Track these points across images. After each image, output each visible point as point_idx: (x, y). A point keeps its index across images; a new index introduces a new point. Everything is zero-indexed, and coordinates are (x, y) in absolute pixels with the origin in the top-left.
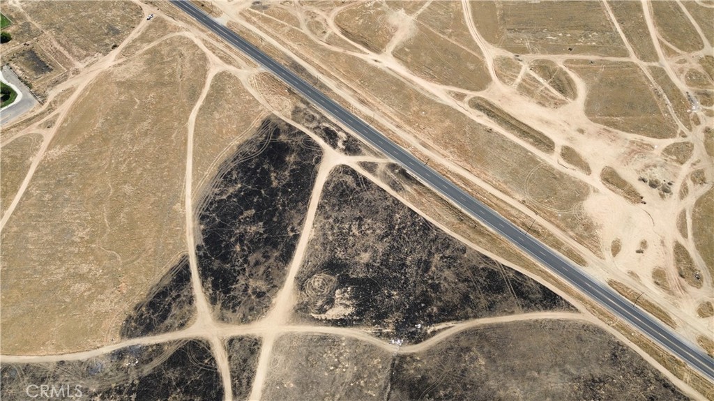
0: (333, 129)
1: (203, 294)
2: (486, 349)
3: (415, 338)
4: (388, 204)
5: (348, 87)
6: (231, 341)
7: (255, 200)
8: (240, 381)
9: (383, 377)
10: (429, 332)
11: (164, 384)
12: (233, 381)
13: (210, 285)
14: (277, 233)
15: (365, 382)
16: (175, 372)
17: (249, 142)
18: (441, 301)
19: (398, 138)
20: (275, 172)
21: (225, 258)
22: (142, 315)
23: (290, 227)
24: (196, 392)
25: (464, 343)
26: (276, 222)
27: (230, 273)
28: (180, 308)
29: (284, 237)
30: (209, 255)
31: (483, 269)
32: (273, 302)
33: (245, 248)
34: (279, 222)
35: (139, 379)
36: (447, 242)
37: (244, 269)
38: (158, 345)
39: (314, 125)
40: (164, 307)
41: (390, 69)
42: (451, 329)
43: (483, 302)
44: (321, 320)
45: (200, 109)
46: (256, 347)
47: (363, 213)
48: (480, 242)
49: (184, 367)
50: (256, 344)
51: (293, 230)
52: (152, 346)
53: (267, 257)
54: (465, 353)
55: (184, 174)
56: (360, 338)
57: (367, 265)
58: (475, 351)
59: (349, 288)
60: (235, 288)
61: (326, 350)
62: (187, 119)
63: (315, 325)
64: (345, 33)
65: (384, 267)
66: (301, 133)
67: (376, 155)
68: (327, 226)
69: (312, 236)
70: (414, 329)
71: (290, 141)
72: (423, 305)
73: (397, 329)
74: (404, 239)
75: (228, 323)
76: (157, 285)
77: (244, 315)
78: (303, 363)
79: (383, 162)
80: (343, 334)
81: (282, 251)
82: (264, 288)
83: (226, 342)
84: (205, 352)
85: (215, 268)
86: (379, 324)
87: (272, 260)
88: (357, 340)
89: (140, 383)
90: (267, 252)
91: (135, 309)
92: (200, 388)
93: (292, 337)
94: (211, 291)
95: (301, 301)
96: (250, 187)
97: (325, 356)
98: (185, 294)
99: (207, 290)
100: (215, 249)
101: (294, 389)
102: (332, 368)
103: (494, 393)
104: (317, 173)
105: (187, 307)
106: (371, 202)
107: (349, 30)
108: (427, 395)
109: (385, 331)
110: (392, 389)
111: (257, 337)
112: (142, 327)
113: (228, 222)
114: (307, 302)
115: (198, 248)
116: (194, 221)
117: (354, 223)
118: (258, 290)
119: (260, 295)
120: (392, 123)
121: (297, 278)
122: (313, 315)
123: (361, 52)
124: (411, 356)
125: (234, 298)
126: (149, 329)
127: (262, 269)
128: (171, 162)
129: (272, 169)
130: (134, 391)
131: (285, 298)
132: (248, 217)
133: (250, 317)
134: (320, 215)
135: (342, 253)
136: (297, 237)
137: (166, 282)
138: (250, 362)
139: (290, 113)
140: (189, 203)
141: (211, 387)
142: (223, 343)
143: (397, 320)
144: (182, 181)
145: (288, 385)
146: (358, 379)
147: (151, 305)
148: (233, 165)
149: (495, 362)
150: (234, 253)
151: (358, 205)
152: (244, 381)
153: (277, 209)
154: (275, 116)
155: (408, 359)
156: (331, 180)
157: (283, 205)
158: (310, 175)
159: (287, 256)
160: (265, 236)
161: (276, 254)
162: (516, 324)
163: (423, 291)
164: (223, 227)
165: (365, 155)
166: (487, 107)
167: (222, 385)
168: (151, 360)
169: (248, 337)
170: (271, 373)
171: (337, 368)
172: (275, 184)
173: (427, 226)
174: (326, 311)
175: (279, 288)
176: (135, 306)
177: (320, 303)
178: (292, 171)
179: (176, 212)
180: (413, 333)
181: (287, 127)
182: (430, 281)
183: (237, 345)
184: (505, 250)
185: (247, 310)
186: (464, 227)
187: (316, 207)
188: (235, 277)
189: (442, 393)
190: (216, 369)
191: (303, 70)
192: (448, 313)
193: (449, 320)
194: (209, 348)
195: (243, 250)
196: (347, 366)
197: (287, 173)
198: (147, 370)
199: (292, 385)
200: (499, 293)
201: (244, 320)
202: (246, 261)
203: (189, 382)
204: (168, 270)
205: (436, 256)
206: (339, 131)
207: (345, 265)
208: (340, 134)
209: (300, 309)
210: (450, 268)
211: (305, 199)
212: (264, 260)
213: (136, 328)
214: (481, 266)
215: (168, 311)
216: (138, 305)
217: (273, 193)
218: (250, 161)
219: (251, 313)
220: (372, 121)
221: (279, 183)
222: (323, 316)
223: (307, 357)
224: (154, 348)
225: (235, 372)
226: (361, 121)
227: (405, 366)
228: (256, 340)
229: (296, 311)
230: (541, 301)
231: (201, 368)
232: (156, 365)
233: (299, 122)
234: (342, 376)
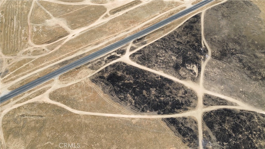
0: (109, 56)
1: (182, 113)
2: (212, 35)
3: (206, 51)
4: (152, 47)
5: (86, 47)
6: (205, 104)
7: (138, 90)
8: (221, 102)
9: (219, 62)
10: (204, 47)
11: (220, 131)
12: (221, 105)
13: (179, 110)
14: (157, 83)
15: (221, 67)
16: (216, 126)
17: (103, 89)
18: (194, 42)
19: (121, 37)
20: (125, 81)
21: (166, 104)
22: (188, 140)
23: (156, 78)
24: (225, 119)
25: (209, 39)
26: (152, 83)
27: (174, 102)
28: (188, 123)
29: (160, 81)
30: (163, 110)
31: (184, 29)
32: (190, 88)
33: (162, 96)
34: (152, 82)
35: (217, 141)
36: (171, 36)
37: (173, 97)
38: (203, 133)
39: (104, 63)
40: (186, 130)
41: (81, 32)
42: (204, 41)
43: (196, 31)
44: (198, 74)
45: (72, 108)
46: (208, 96)
47: (154, 55)
48: (173, 27)
49: (214, 123)
50: (207, 96)
51: (158, 78)
52: (203, 136)
53: (169, 88)
54: (213, 40)
55: (114, 118)
56: (205, 65)
57: (177, 58)
58: (213, 37)
59: (186, 64)
60: (181, 101)
61: (209, 75)
62: (77, 114)
63: (200, 76)
64: (49, 42)
65: (179, 54)
66: (106, 68)
67: (127, 45)
68: (158, 66)
69: (162, 72)
70: (203, 51)
71: (109, 73)
72: (194, 47)
73: (203, 55)
74: (167, 46)
75: (197, 105)
76: (174, 132)
77: (194, 99)
78: (214, 82)
79: (131, 44)
80: (204, 69)
81: (167, 83)
82: (183, 91)
83: (205, 106)
84: (208, 114)
85: (171, 108)
86: (200, 59)
87: (171, 87)
88: (206, 66)
89: (219, 141)
90: (166, 88)
91: (185, 143)
92: (223, 117)
93: (204, 84)
94: (182, 110)
95: (190, 79)
96: (130, 91)
97: (212, 76)
98: (181, 120)
99: (181, 111)
100: (161, 107)
101: (224, 86)
102: (216, 74)
103: (226, 36)
104: (131, 65)
105: (188, 120)
106: (150, 52)
107: (48, 41)
108: (226, 52)
109: (203, 58)
110: (223, 60)
111: (204, 95)
112: (194, 140)
113: (148, 101)
114: (191, 77)
115: (159, 114)
116: (144, 115)
117: (158, 58)
118: (183, 93)
119: (186, 92)
120: (113, 37)
121: (180, 79)
122: (196, 76)
123: (65, 39)
124: (212, 53)
125: (186, 102)
126: (195, 137)
127: (174, 91)
128: (104, 124)
129: (123, 82)
130: (223, 143)
131: (188, 84)
132: (147, 94)
133: (195, 97)
134: (153, 68)
135: (171, 64)
136: (161, 77)
137: (174, 128)
138: (214, 98)
139: (92, 71)
140: (133, 116)
141: (223, 113)
142: (205, 107)
143: (199, 54)
144: (119, 119)
145: (223, 87)
146: (220, 68)
147: (184, 135)
148: (115, 96)
149: (216, 34)
150: (164, 100)
151: (150, 56)
152: (221, 101)
153: (145, 82)
154: (90, 77)
155: (213, 54)
156: (136, 61)
157: (144, 80)
158: (131, 68)
159: (170, 81)
160: (158, 88)
161: (168, 85)
162: (204, 26)
163: (189, 46)
164: (150, 103)
165: (126, 49)
166: (115, 10)
167: (222, 109)
168: (209, 136)
169: (204, 98)
170: (218, 92)
171: (216, 73)
172: (132, 81)
173: (163, 39)
174: (195, 72)
175: (184, 85)
176: (183, 143)
177: (192, 74)
178: (127, 74)
179: (137, 122)
180: (204, 51)
181: (100, 73)
182: (186, 43)
183: (206, 102)
184: (178, 22)
185: (192, 97)
186: (166, 30)
187: (149, 68)
188: (176, 101)
189: (225, 48)
190: (216, 110)
191: (66, 62)
192: (199, 41)
193: (201, 41)
194: (207, 112)
195: (163, 97)
196: (215, 70)
197: (127, 76)
198: (214, 138)
199: (223, 86)
200: (193, 27)
201: (196, 99)
202: (169, 96)
203: (220, 121)
204: (168, 127)
205: (176, 39)
206: (111, 54)
207: (177, 64)
208: (113, 54)
209: (194, 80)
210: (181, 37)
211: (143, 71)
212: (169, 89)
213: (194, 143)
214: (183, 29)
215: (188, 128)
216: (183, 142)
217: (135, 83)
218: (115, 90)
219: (193, 96)
220: (109, 43)
221: (132, 80)
222: (197, 74)
223: (212, 81)
224: (204, 134)
225: (217, 104)
226: (107, 47)
227: (215, 55)
228: (205, 96)
229: (194, 81)
230: (198, 19)
231: (215, 116)
232: (212, 134)
233: (100, 68)
234: (219, 72)
